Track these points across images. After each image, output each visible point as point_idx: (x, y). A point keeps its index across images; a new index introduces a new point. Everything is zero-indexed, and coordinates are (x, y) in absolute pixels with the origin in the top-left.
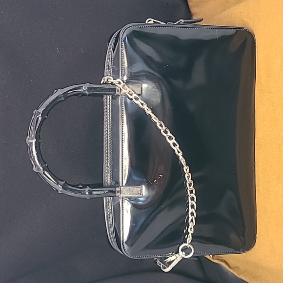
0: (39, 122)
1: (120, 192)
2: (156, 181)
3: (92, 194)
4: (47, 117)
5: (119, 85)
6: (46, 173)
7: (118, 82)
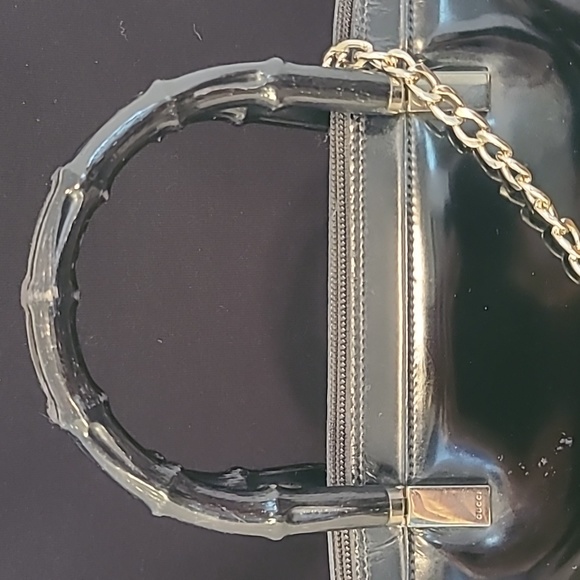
0: (72, 216)
1: (402, 506)
2: (544, 461)
3: (290, 520)
4: (106, 195)
5: (399, 72)
6: (99, 429)
7: (394, 61)
